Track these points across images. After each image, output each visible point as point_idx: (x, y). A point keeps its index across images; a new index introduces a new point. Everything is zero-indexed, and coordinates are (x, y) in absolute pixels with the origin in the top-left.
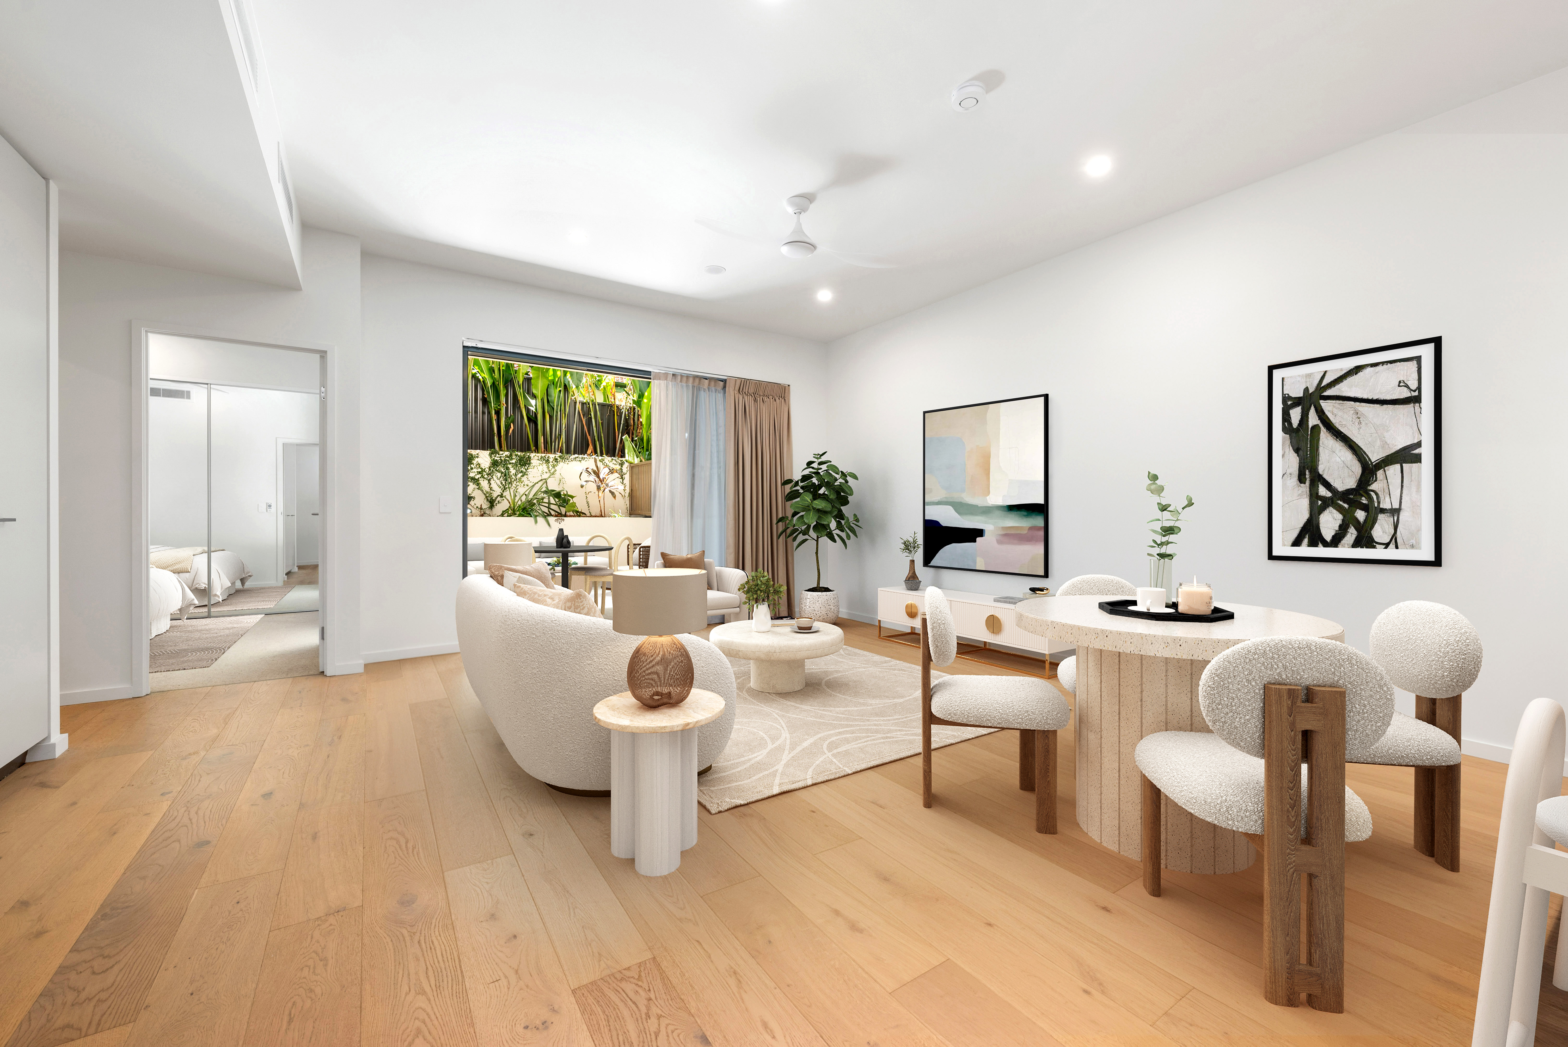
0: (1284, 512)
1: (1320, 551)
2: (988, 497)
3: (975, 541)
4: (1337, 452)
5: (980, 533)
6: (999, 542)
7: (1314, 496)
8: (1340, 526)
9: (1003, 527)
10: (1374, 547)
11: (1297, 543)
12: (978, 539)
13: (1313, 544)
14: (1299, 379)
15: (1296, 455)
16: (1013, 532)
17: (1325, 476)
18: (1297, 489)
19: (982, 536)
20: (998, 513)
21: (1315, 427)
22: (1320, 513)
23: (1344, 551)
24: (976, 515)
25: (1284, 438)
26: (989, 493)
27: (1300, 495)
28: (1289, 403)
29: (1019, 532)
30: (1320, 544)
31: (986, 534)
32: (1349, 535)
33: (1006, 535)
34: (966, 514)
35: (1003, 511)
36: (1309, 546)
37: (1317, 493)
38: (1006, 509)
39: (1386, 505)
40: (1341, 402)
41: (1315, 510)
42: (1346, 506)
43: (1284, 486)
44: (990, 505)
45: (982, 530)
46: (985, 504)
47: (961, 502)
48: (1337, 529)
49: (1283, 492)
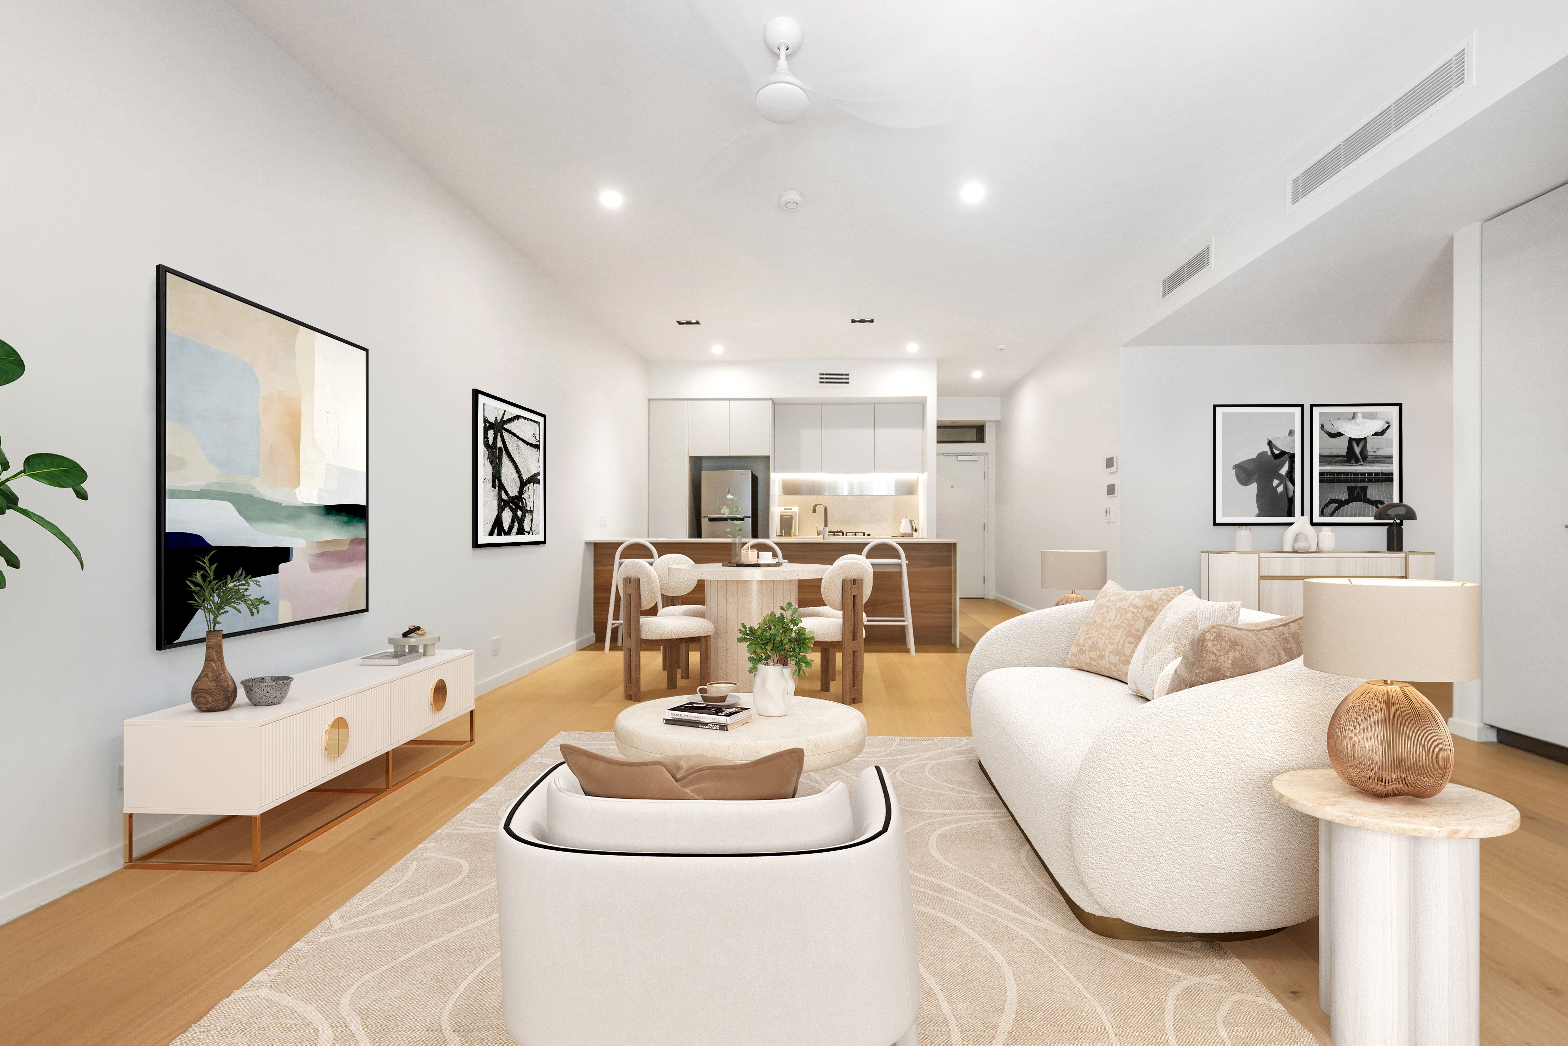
0: (484, 509)
1: (503, 539)
2: (297, 490)
3: (276, 571)
4: (510, 469)
5: (283, 554)
6: (314, 568)
7: (500, 499)
8: (512, 521)
9: (318, 542)
10: (524, 534)
11: (491, 534)
12: (282, 567)
13: (499, 534)
14: (492, 409)
15: (491, 466)
16: (331, 549)
17: (505, 485)
18: (491, 492)
19: (288, 561)
20: (312, 518)
21: (500, 448)
22: (503, 511)
23: (513, 538)
24: (278, 521)
25: (484, 451)
26: (298, 483)
27: (493, 497)
28: (489, 426)
29: (338, 549)
30: (503, 534)
31: (295, 555)
32: (515, 527)
33: (322, 555)
34: (260, 519)
35: (318, 514)
36: (497, 535)
37: (501, 497)
38: (323, 512)
39: (528, 508)
40: (511, 435)
41: (501, 510)
42: (514, 507)
43: (485, 488)
44: (300, 505)
45: (289, 548)
46: (293, 503)
47: (251, 496)
48: (510, 522)
49: (484, 493)
